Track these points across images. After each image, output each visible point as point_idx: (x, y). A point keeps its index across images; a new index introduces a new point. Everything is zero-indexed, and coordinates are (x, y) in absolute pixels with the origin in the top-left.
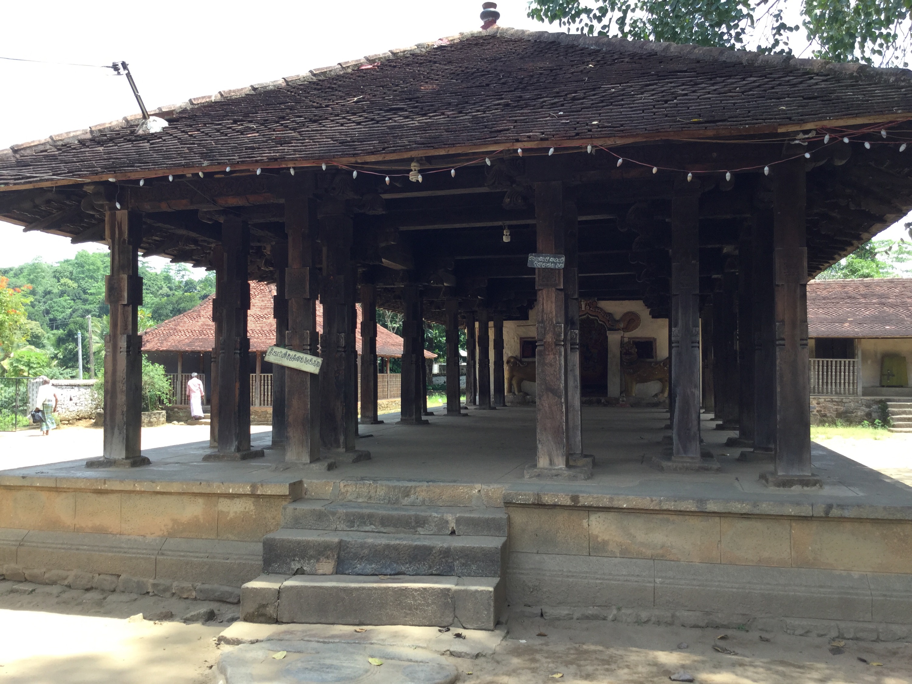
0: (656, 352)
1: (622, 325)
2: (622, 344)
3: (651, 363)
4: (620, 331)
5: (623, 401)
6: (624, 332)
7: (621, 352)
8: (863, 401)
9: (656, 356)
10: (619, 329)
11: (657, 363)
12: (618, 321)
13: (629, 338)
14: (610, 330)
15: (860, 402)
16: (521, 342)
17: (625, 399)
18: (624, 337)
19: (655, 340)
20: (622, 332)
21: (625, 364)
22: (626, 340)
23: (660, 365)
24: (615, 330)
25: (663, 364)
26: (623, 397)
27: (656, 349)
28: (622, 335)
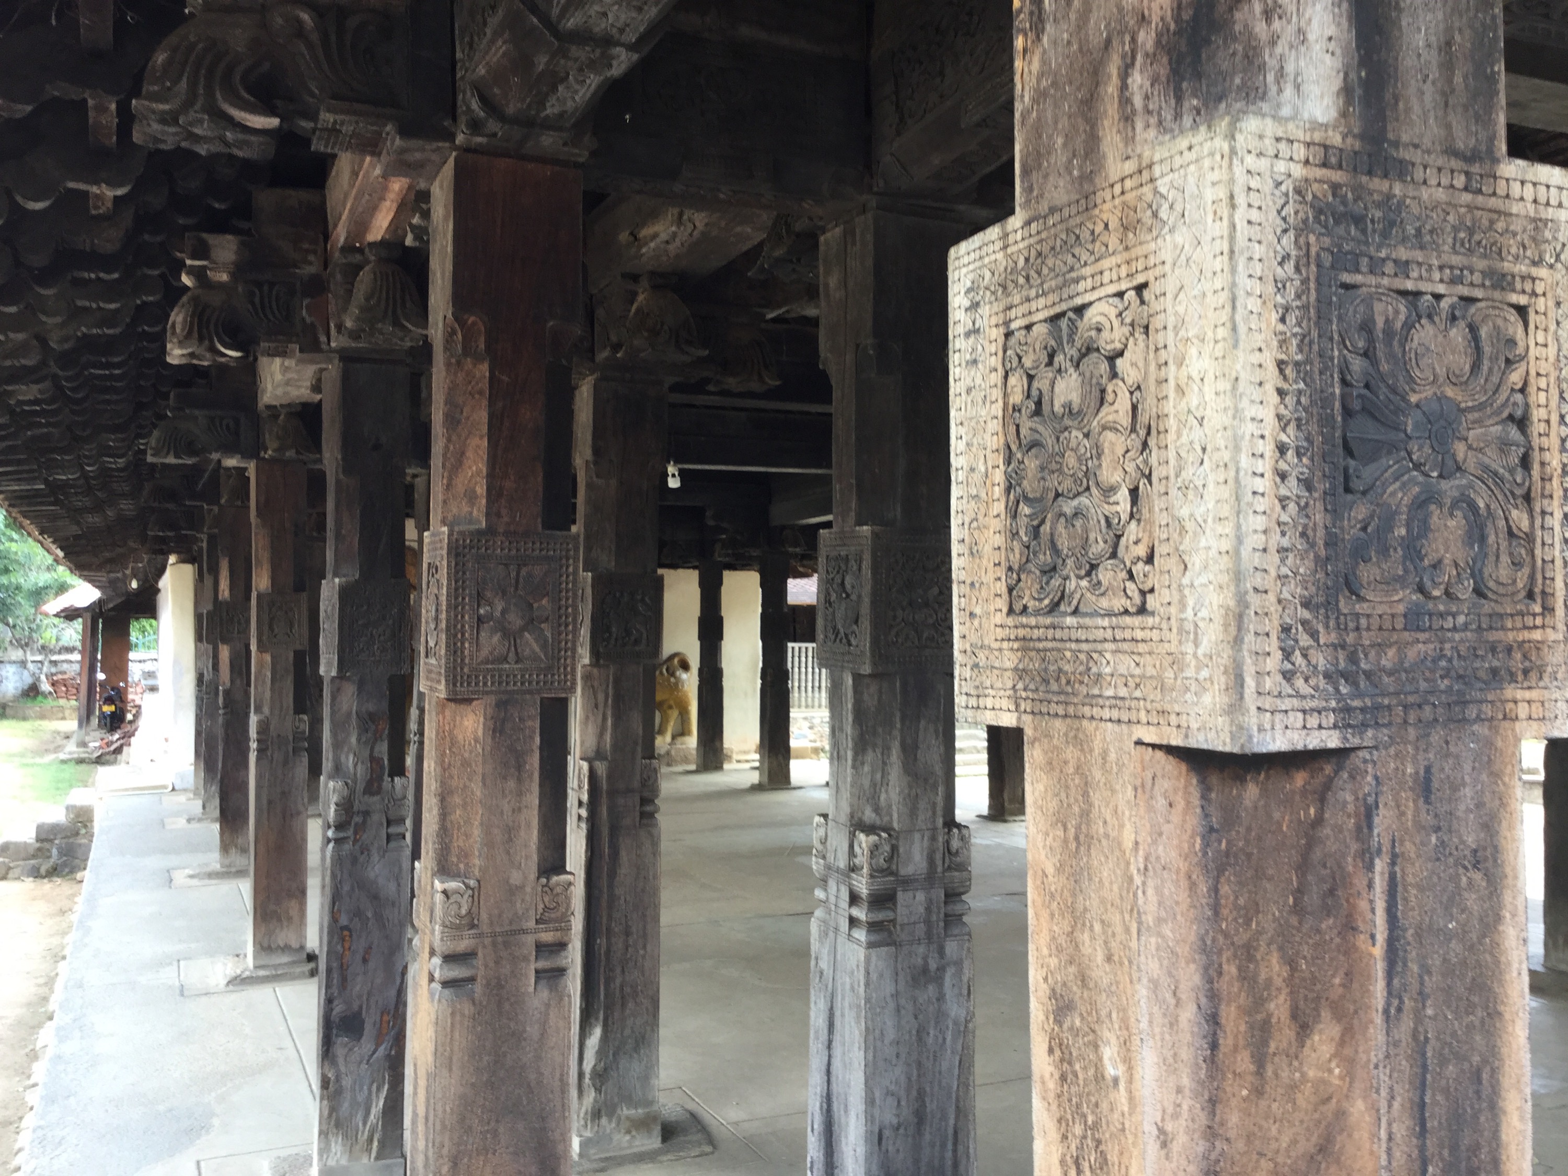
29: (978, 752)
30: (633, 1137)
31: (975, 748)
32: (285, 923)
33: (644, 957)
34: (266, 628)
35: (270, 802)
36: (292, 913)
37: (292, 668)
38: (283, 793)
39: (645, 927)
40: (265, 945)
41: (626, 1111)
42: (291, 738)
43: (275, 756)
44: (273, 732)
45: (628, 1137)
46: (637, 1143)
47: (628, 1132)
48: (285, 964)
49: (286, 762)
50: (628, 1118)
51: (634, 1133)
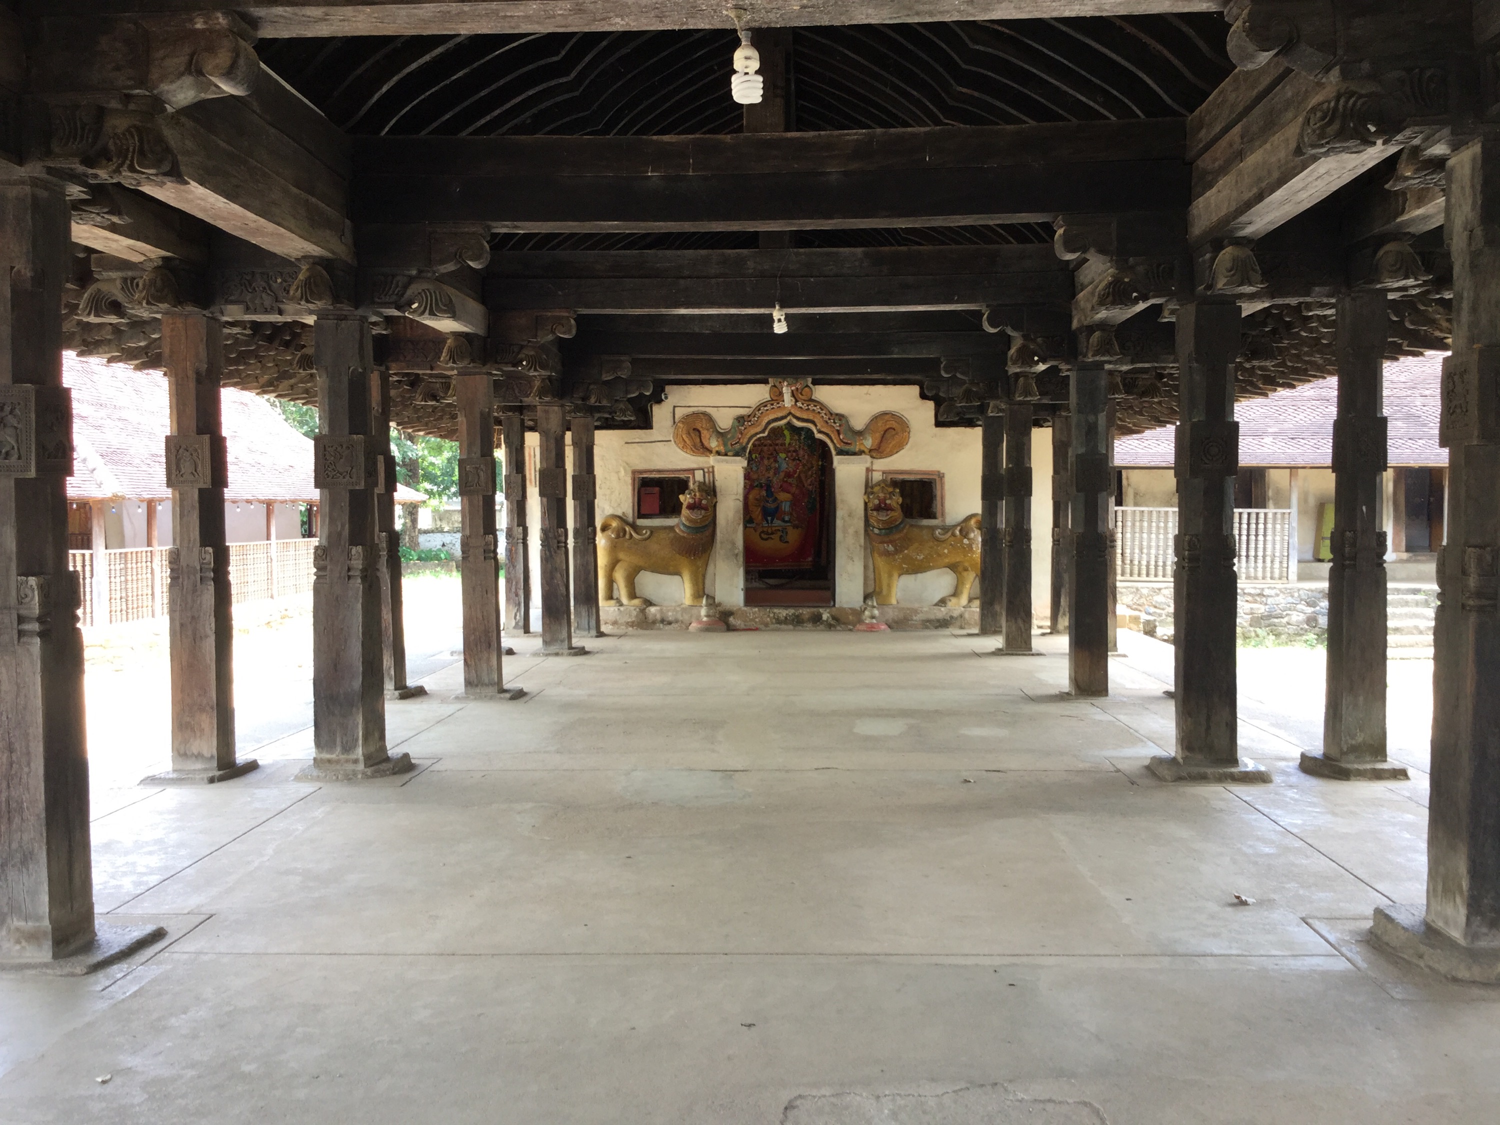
0: (942, 505)
1: (868, 443)
2: (869, 487)
3: (933, 528)
4: (863, 456)
5: (873, 617)
6: (872, 457)
7: (866, 504)
8: (1301, 592)
9: (943, 515)
10: (861, 453)
11: (946, 529)
12: (860, 433)
13: (884, 472)
14: (841, 452)
15: (1296, 595)
16: (634, 480)
17: (876, 612)
18: (873, 470)
19: (941, 476)
20: (868, 457)
21: (876, 531)
22: (877, 477)
23: (953, 535)
24: (854, 454)
25: (961, 531)
26: (874, 607)
27: (942, 498)
28: (868, 465)
29: (1421, 633)
30: (23, 948)
31: (1416, 628)
32: (198, 734)
33: (28, 774)
34: (174, 467)
35: (182, 625)
36: (203, 725)
37: (197, 505)
38: (193, 617)
39: (28, 746)
40: (182, 752)
41: (17, 923)
42: (198, 568)
43: (185, 583)
44: (183, 563)
45: (18, 947)
46: (28, 954)
47: (18, 942)
48: (199, 770)
49: (195, 591)
50: (17, 929)
51: (24, 943)
